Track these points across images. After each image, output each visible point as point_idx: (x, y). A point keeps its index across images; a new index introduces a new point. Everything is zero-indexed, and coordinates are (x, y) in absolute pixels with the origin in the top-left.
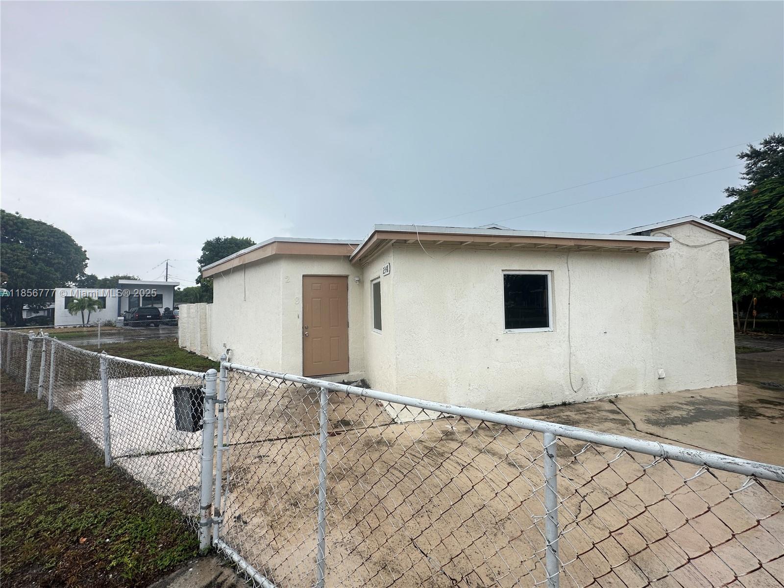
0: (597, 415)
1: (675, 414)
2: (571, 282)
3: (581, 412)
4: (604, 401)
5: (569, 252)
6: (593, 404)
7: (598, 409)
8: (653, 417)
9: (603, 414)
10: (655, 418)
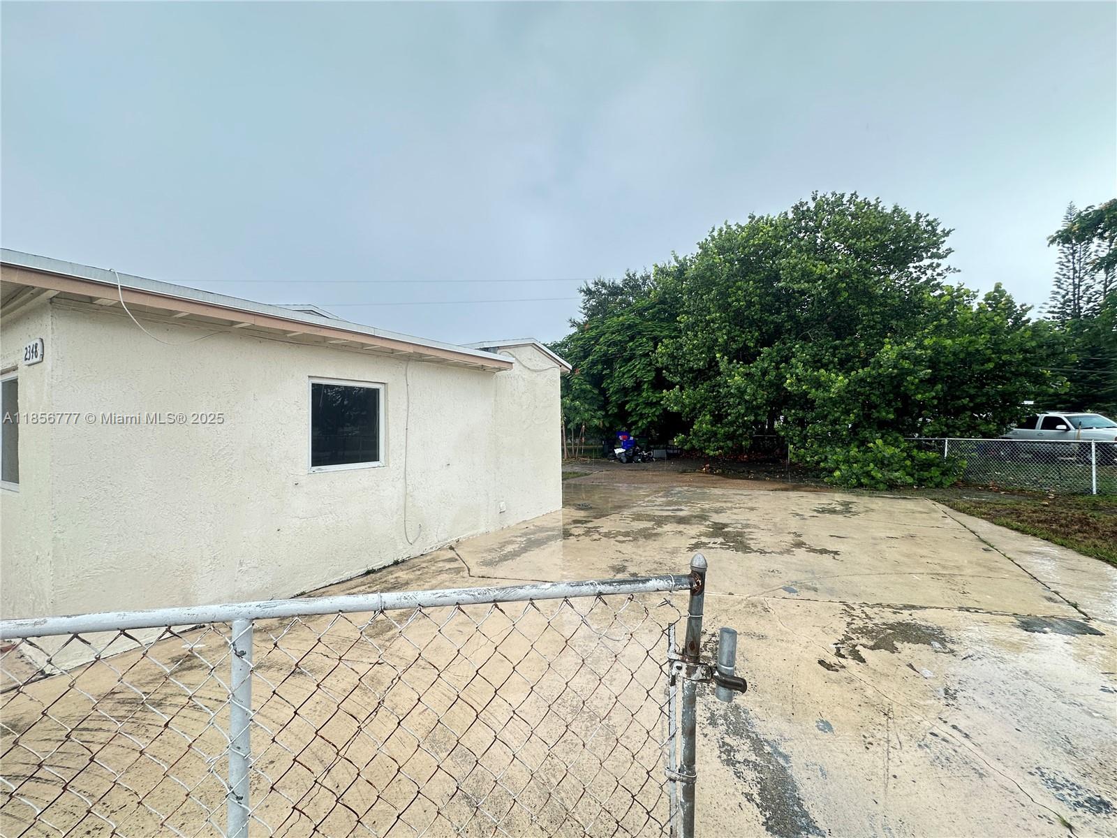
0: (434, 568)
1: (510, 548)
2: (411, 401)
3: (415, 569)
4: (444, 549)
5: (409, 361)
6: (431, 555)
7: (434, 561)
8: (488, 557)
9: (440, 565)
10: (490, 557)
